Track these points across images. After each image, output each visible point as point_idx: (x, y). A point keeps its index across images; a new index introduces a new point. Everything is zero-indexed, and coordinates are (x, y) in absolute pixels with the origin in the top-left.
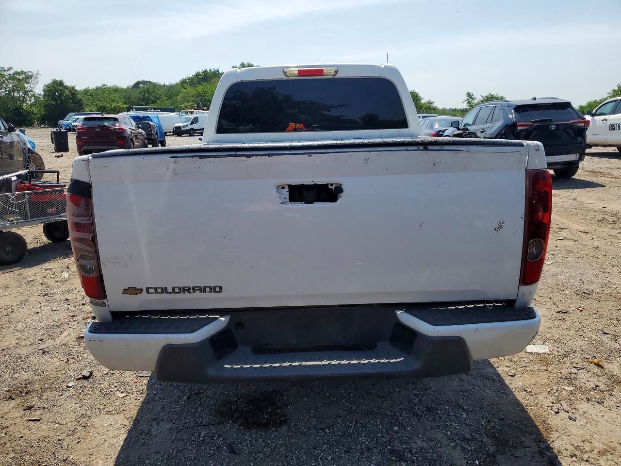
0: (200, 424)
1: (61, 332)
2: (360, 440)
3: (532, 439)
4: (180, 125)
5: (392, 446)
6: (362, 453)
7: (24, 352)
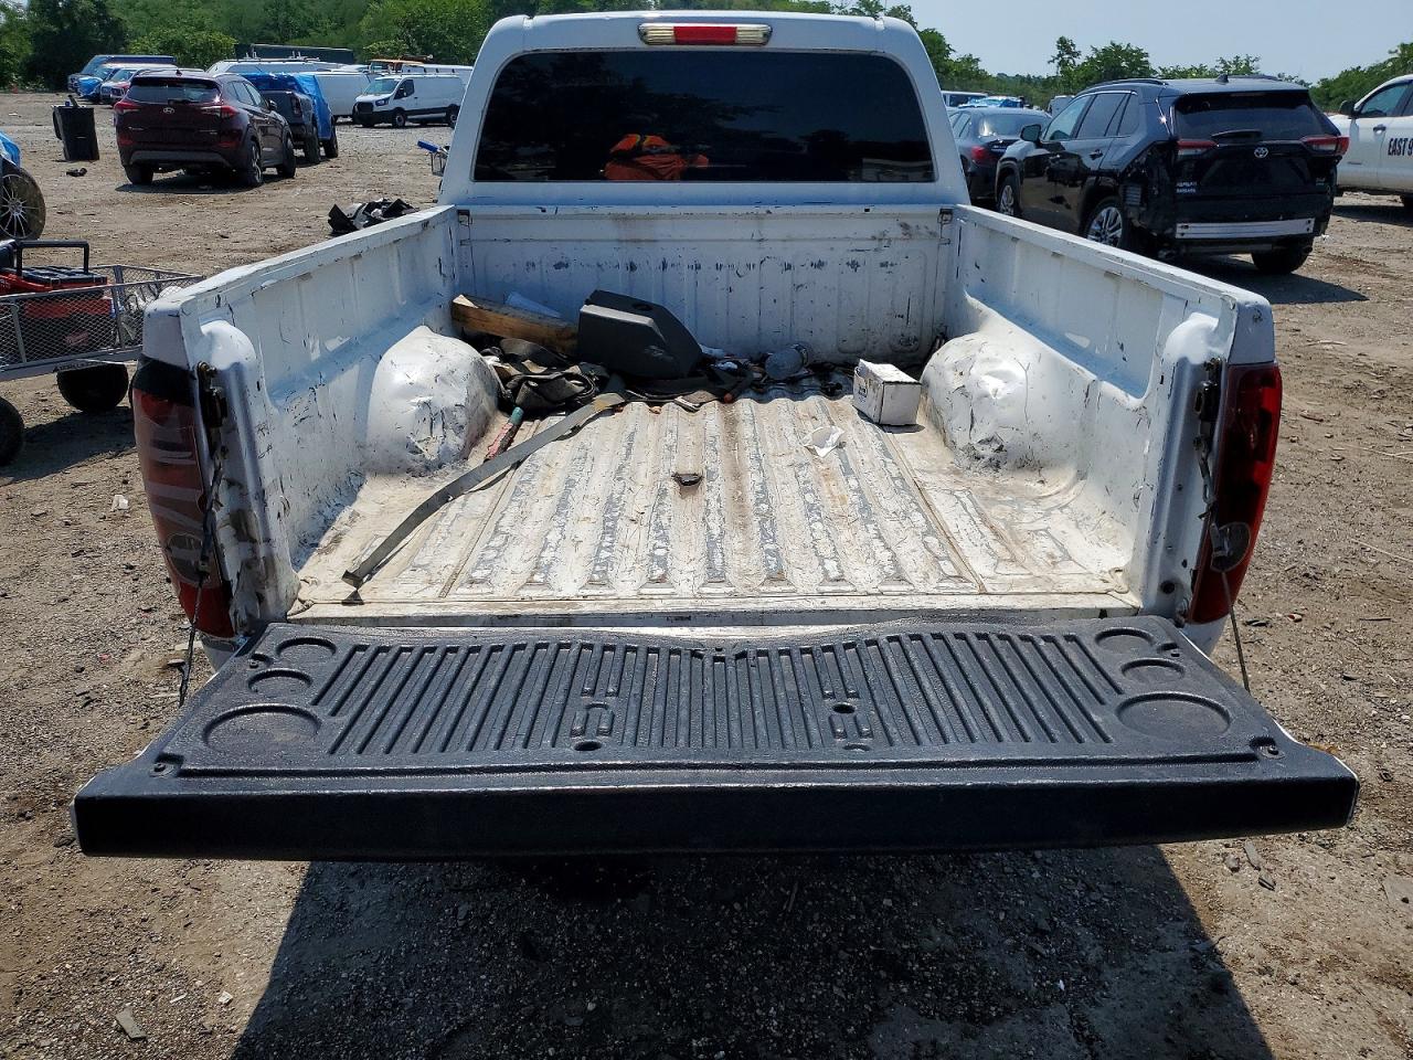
0: (456, 886)
1: (124, 650)
2: (810, 928)
3: (1179, 931)
4: (370, 98)
5: (880, 946)
6: (815, 960)
7: (43, 701)
